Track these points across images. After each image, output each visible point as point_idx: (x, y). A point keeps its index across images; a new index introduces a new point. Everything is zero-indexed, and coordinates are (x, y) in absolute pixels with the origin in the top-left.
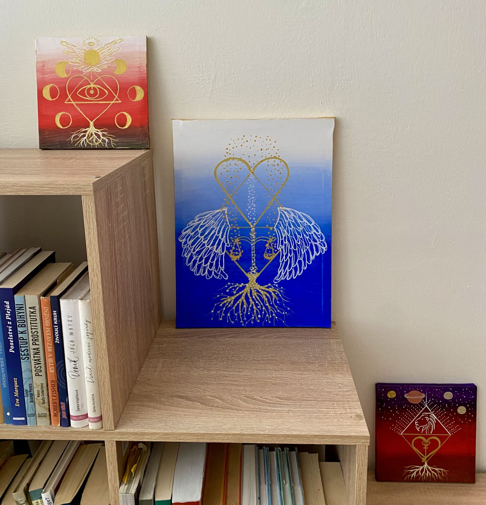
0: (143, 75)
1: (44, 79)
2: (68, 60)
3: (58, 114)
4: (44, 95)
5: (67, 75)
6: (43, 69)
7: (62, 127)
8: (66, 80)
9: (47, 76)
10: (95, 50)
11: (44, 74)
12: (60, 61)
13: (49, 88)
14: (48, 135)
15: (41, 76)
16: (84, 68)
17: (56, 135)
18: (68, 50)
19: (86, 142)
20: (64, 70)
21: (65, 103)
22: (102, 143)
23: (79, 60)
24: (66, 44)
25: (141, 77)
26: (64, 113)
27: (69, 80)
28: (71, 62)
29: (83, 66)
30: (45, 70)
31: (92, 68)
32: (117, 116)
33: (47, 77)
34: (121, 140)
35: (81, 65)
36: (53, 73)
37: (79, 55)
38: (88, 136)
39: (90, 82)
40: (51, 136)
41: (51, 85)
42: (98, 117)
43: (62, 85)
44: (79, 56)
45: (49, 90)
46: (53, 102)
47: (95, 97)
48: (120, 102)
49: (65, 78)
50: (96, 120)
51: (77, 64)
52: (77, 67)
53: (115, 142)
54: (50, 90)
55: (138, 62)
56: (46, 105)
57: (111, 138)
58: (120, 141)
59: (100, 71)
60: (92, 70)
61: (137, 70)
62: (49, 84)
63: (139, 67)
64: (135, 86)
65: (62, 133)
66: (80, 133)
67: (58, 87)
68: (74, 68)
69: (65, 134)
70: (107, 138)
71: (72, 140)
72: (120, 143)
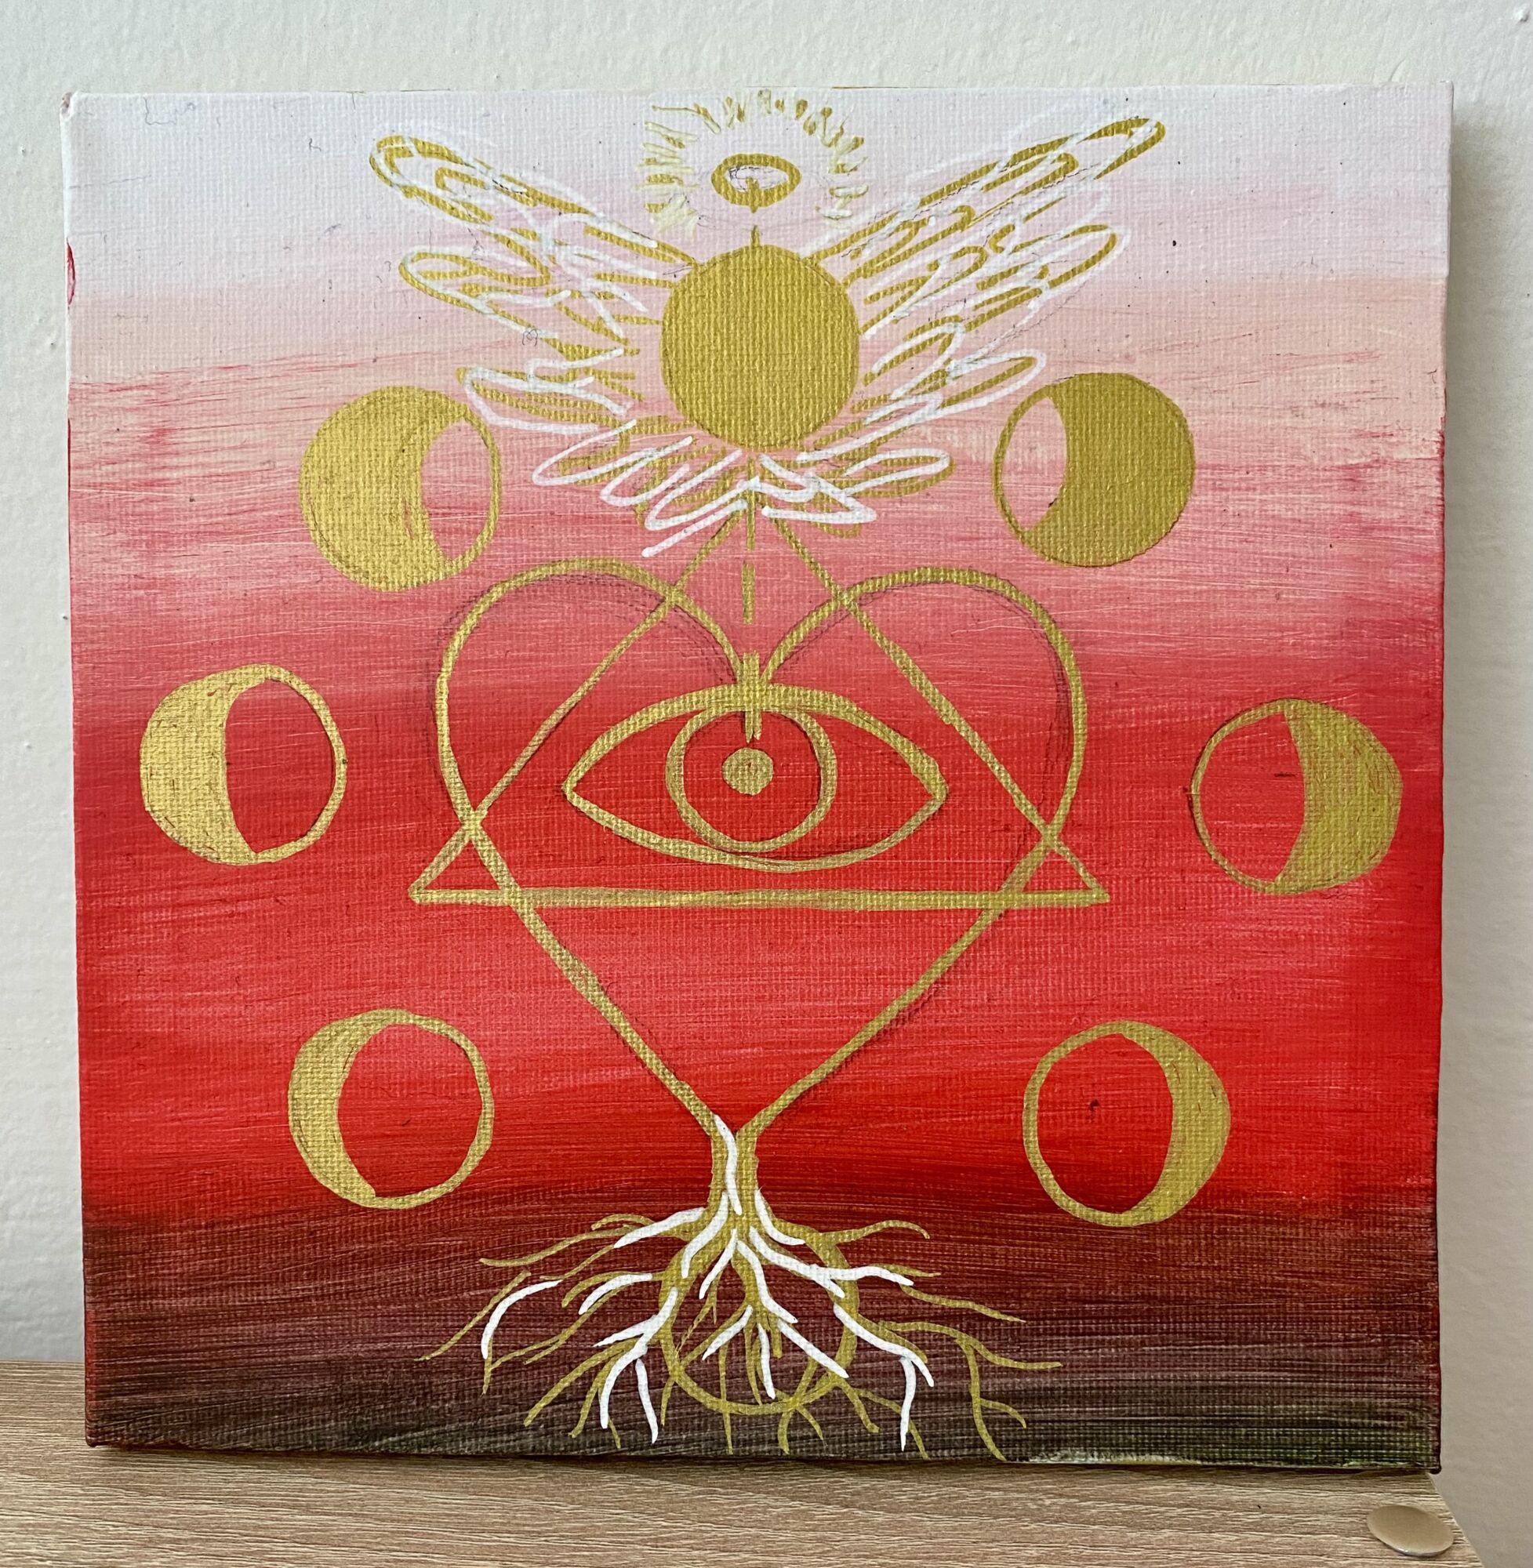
0: (1394, 578)
1: (161, 603)
2: (461, 373)
3: (327, 1031)
4: (157, 798)
5: (448, 553)
6: (150, 484)
7: (361, 1193)
8: (432, 620)
9: (205, 571)
10: (805, 251)
11: (167, 538)
12: (368, 383)
13: (222, 709)
14: (197, 1283)
15: (130, 563)
16: (664, 470)
17: (299, 1289)
18: (463, 250)
19: (655, 1385)
20: (416, 503)
21: (423, 895)
22: (854, 1396)
23: (597, 373)
24: (439, 178)
25: (1373, 594)
26: (404, 1018)
27: (471, 621)
28: (496, 396)
29: (651, 455)
30: (180, 495)
31: (755, 483)
32: (1046, 1065)
33: (197, 583)
34: (1094, 1366)
35: (624, 439)
36: (268, 530)
37: (602, 310)
38: (691, 1302)
39: (729, 651)
40: (234, 1299)
41: (250, 677)
42: (814, 1078)
43: (386, 683)
44: (599, 327)
45: (220, 744)
46: (264, 887)
47: (782, 841)
48: (1097, 895)
49: (418, 599)
50: (795, 1107)
51: (579, 429)
52: (568, 465)
53: (1019, 1383)
54: (233, 734)
55: (1341, 407)
56: (177, 925)
57: (966, 1343)
58: (1084, 1380)
59: (861, 514)
60: (761, 500)
61: (1331, 504)
62: (228, 665)
63: (1353, 477)
64: (1289, 708)
65: (368, 1261)
66: (585, 1274)
67: (328, 700)
68: (535, 477)
69: (404, 1272)
70: (916, 1340)
71: (485, 1352)
72: (1077, 1396)
